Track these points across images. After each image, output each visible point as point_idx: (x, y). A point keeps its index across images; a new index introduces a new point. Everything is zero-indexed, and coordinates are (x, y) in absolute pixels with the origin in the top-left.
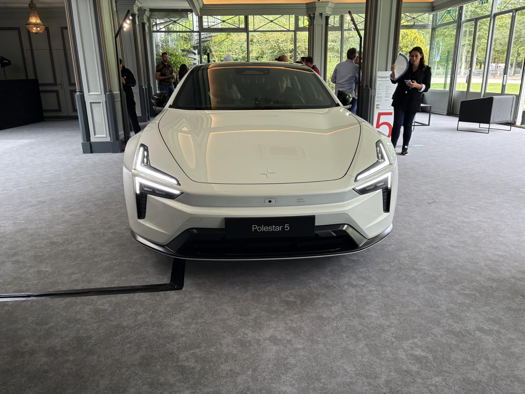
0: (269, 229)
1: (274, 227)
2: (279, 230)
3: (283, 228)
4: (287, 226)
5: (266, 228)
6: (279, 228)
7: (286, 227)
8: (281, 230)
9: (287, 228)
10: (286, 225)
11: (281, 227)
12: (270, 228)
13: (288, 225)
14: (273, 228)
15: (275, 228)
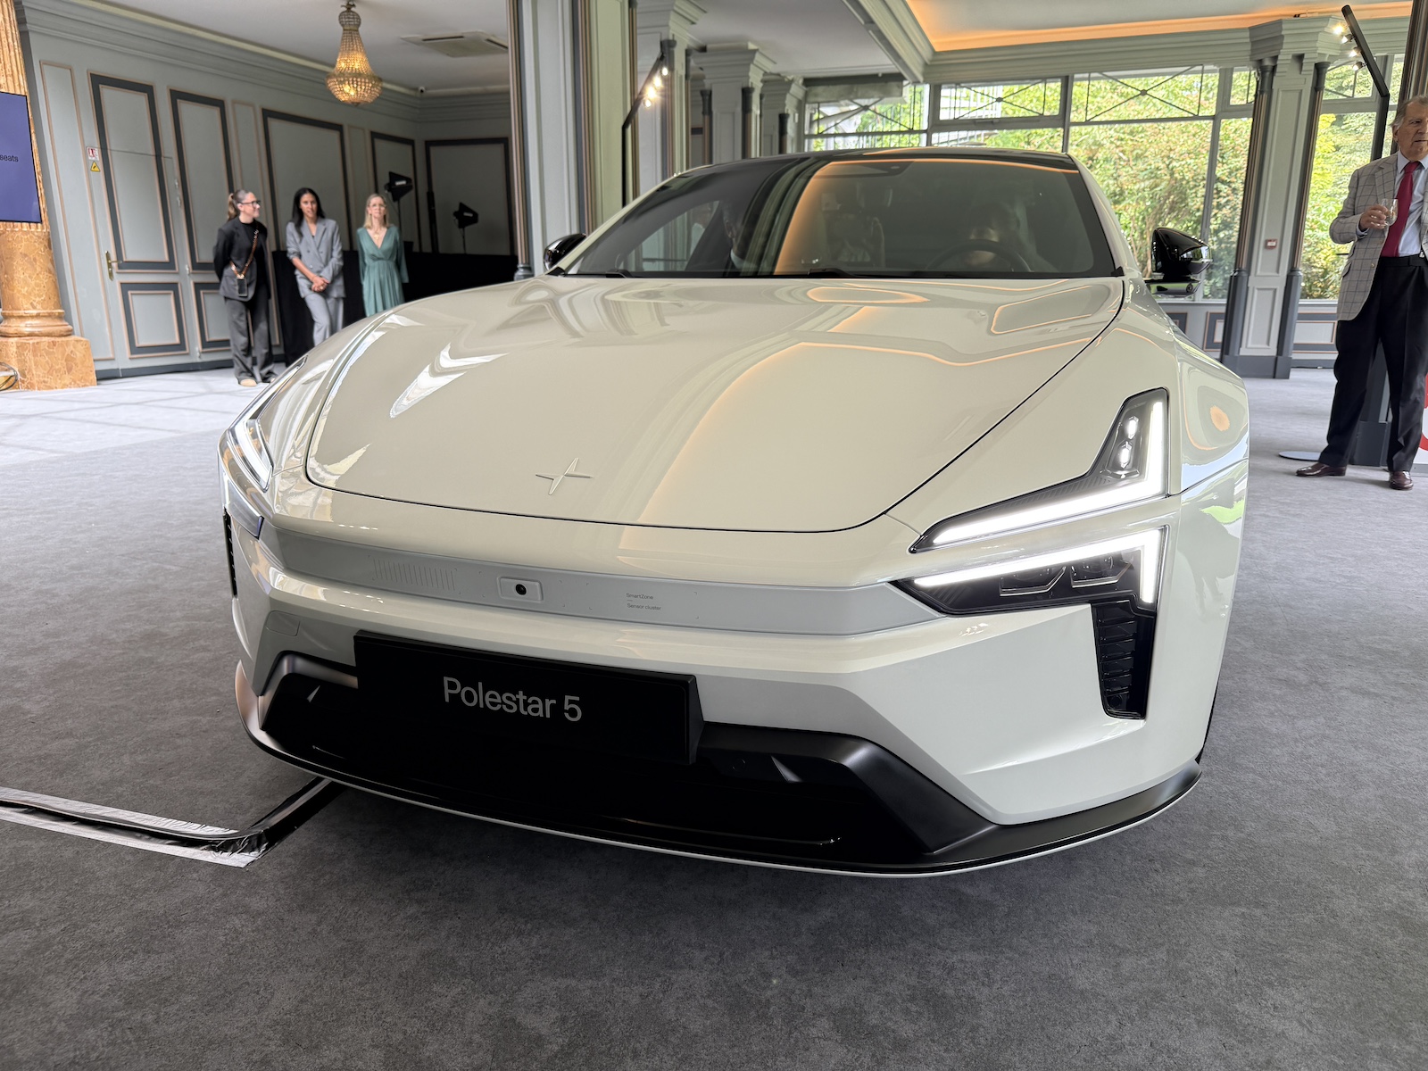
0: (503, 703)
1: (521, 696)
2: (540, 713)
3: (557, 710)
4: (571, 702)
5: (492, 696)
6: (542, 708)
7: (567, 707)
8: (548, 716)
9: (573, 713)
10: (567, 698)
11: (548, 703)
12: (509, 698)
13: (577, 699)
14: (517, 702)
15: (526, 703)
